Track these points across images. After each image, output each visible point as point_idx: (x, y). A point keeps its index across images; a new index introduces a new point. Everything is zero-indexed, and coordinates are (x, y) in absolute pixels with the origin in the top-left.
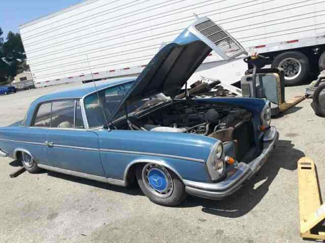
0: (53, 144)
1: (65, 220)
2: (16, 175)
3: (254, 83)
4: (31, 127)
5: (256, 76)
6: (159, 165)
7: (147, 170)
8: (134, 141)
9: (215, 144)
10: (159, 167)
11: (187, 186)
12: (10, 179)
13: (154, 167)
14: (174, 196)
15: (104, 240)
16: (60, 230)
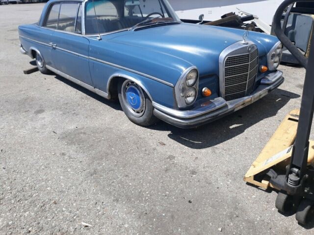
0: (56, 46)
1: (47, 117)
2: (29, 72)
3: (286, 23)
4: (43, 27)
5: (289, 14)
6: (136, 84)
7: (127, 87)
8: (116, 53)
9: (188, 69)
10: (137, 85)
11: (157, 109)
12: (24, 75)
13: (133, 85)
14: (144, 117)
15: (69, 140)
16: (38, 125)
